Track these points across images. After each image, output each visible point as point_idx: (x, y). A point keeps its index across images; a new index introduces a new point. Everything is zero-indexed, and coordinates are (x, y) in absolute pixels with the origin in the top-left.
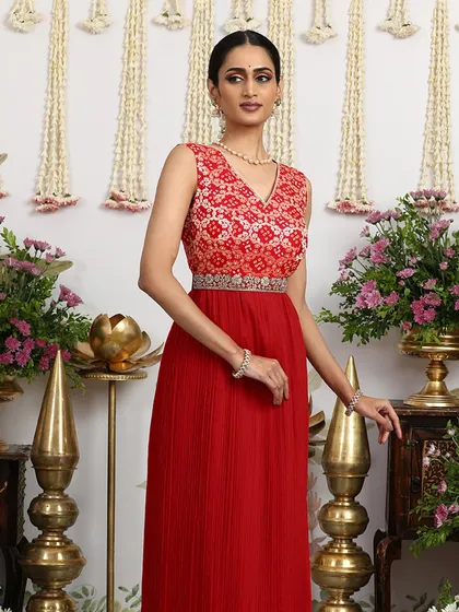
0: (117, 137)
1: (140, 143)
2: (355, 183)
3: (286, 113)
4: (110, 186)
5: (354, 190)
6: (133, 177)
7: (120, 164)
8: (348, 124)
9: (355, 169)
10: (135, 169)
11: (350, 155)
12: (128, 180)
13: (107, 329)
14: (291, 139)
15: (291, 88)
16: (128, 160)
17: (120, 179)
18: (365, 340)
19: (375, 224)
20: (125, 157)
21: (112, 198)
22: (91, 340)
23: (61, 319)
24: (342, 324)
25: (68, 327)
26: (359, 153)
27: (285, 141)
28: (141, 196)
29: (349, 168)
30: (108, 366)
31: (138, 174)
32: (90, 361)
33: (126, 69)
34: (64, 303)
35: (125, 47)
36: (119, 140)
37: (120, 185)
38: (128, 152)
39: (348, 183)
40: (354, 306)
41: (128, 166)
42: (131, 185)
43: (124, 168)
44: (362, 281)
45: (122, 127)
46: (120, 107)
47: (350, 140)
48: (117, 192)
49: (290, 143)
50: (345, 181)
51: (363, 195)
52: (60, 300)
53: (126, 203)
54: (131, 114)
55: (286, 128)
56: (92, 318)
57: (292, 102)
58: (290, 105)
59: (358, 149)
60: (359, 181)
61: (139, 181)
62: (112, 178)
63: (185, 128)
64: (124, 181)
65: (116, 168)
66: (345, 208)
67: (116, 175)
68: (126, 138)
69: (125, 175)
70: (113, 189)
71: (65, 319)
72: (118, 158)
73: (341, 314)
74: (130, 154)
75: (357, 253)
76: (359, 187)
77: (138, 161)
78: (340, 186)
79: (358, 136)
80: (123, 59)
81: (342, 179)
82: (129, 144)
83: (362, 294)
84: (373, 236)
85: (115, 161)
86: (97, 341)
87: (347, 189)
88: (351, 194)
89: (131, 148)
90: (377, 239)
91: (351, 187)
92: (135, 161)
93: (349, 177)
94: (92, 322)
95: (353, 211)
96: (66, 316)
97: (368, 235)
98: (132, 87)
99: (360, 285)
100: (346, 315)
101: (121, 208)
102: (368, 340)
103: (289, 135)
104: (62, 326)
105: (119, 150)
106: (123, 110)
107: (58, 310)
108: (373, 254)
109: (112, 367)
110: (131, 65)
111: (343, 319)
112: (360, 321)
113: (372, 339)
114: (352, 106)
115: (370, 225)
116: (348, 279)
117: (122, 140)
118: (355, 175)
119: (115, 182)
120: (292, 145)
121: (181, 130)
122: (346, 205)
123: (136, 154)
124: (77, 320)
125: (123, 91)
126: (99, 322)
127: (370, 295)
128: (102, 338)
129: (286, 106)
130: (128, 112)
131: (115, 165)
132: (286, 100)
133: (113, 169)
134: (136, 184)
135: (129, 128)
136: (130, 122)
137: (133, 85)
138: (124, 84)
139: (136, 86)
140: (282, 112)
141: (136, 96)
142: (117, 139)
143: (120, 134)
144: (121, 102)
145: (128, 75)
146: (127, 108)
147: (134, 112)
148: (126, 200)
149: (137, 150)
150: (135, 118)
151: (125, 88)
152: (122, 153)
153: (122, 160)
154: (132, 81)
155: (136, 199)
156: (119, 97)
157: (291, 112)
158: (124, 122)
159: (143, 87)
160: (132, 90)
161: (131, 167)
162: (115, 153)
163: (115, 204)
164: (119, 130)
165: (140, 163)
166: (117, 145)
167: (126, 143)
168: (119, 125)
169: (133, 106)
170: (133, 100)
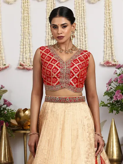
0: (21, 42)
1: (30, 45)
2: (110, 54)
3: (83, 30)
4: (19, 61)
5: (110, 57)
6: (28, 57)
7: (23, 53)
8: (106, 32)
9: (110, 49)
10: (29, 54)
11: (108, 44)
12: (26, 59)
13: (22, 114)
14: (86, 39)
16: (26, 51)
17: (23, 58)
18: (118, 112)
19: (119, 69)
21: (21, 65)
22: (16, 119)
23: (4, 111)
24: (109, 107)
25: (7, 114)
26: (111, 43)
27: (84, 41)
29: (108, 49)
30: (23, 128)
31: (30, 56)
32: (16, 126)
33: (23, 16)
34: (5, 106)
35: (22, 8)
36: (22, 43)
37: (23, 61)
38: (26, 48)
39: (108, 55)
40: (113, 100)
41: (26, 53)
42: (27, 60)
43: (24, 54)
44: (115, 90)
45: (23, 39)
46: (21, 30)
47: (108, 38)
48: (22, 63)
49: (85, 41)
50: (106, 54)
51: (114, 59)
52: (4, 104)
53: (26, 67)
55: (84, 35)
56: (16, 110)
57: (85, 25)
58: (85, 27)
59: (111, 41)
60: (112, 53)
62: (20, 58)
63: (46, 37)
64: (25, 59)
65: (21, 54)
66: (107, 64)
67: (21, 57)
68: (25, 42)
69: (25, 56)
70: (20, 61)
71: (6, 111)
72: (22, 50)
73: (108, 103)
74: (27, 49)
75: (113, 80)
76: (112, 56)
77: (30, 51)
78: (105, 56)
79: (111, 36)
80: (21, 12)
81: (105, 53)
83: (116, 95)
84: (118, 74)
85: (21, 51)
86: (18, 119)
87: (107, 57)
88: (109, 59)
89: (27, 46)
90: (120, 74)
91: (109, 56)
92: (29, 51)
93: (108, 52)
94: (16, 112)
95: (110, 65)
96: (6, 110)
97: (117, 74)
99: (115, 92)
100: (110, 103)
101: (24, 69)
102: (119, 112)
103: (85, 38)
104: (5, 114)
105: (22, 47)
107: (3, 108)
108: (119, 80)
109: (25, 128)
110: (25, 15)
111: (109, 105)
112: (115, 105)
113: (120, 112)
114: (108, 25)
115: (117, 70)
116: (110, 90)
118: (110, 51)
119: (21, 59)
121: (45, 38)
122: (108, 63)
123: (29, 48)
124: (10, 111)
125: (22, 25)
126: (19, 111)
127: (118, 95)
128: (20, 117)
129: (83, 27)
130: (25, 33)
131: (21, 53)
132: (83, 25)
133: (20, 55)
134: (29, 60)
135: (26, 39)
136: (26, 37)
137: (26, 22)
138: (22, 22)
139: (27, 23)
140: (82, 29)
141: (27, 26)
142: (21, 43)
143: (22, 41)
144: (22, 29)
145: (24, 18)
146: (24, 31)
147: (27, 33)
148: (26, 65)
149: (29, 47)
150: (28, 35)
151: (23, 23)
152: (23, 48)
153: (23, 51)
154: (26, 21)
155: (29, 65)
156: (21, 27)
157: (85, 29)
158: (24, 36)
159: (30, 23)
160: (26, 25)
161: (27, 54)
162: (21, 48)
163: (22, 67)
164: (22, 40)
165: (30, 52)
166: (21, 45)
167: (25, 44)
168: (22, 38)
169: (27, 31)
170: (27, 28)
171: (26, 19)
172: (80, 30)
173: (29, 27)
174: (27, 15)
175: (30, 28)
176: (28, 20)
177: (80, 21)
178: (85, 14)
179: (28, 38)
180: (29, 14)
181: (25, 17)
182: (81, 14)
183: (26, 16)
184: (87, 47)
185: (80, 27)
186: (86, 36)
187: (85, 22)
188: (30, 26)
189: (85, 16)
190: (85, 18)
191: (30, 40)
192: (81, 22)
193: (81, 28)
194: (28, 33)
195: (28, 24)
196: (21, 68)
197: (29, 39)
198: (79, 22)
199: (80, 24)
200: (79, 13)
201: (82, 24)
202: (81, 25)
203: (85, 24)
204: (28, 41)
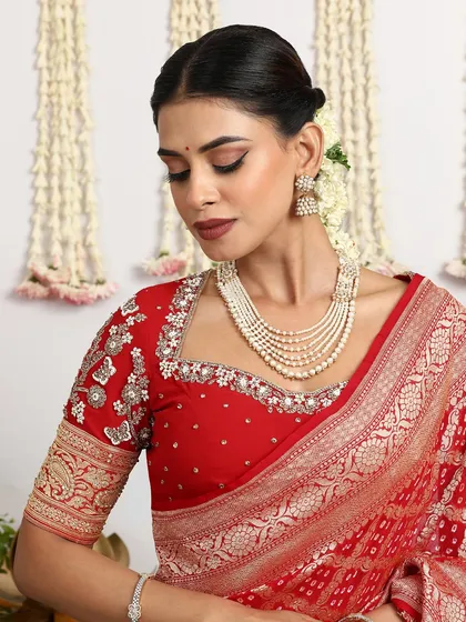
0: (36, 156)
1: (82, 171)
3: (360, 94)
4: (28, 255)
6: (75, 237)
7: (46, 212)
10: (79, 222)
12: (64, 244)
14: (373, 147)
15: (368, 47)
16: (63, 204)
17: (47, 242)
20: (56, 198)
21: (35, 279)
27: (362, 152)
28: (94, 273)
31: (85, 231)
33: (46, 18)
36: (42, 163)
37: (47, 254)
38: (61, 188)
41: (62, 217)
42: (71, 255)
43: (55, 221)
45: (45, 138)
46: (39, 94)
48: (42, 271)
49: (370, 155)
53: (64, 290)
54: (64, 113)
55: (362, 122)
57: (371, 71)
58: (368, 80)
61: (87, 246)
62: (31, 240)
64: (56, 249)
65: (39, 219)
67: (38, 234)
68: (56, 160)
69: (57, 236)
72: (41, 197)
74: (68, 194)
82: (62, 173)
89: (68, 181)
92: (77, 207)
98: (61, 58)
101: (53, 296)
103: (369, 138)
105: (42, 182)
106: (45, 99)
110: (59, 13)
117: (48, 160)
119: (37, 249)
120: (375, 157)
125: (42, 62)
129: (361, 80)
130: (56, 109)
131: (35, 211)
132: (358, 66)
133: (32, 222)
134: (82, 252)
135: (61, 141)
136: (64, 130)
137: (65, 51)
138: (43, 46)
139: (71, 55)
140: (353, 93)
141: (70, 74)
142: (36, 160)
143: (43, 150)
144: (40, 83)
145: (52, 31)
146: (55, 99)
147: (69, 109)
148: (62, 283)
149: (80, 183)
150: (74, 121)
151: (48, 58)
152: (49, 189)
153: (49, 201)
154: (62, 45)
155: (82, 281)
156: (36, 73)
157: (371, 92)
158: (49, 126)
159: (83, 57)
160: (62, 66)
161: (68, 219)
162: (36, 189)
163: (40, 290)
164: (39, 143)
165: (88, 210)
166: (36, 174)
167: (55, 169)
168: (39, 132)
169: (67, 97)
170: (67, 83)
171: (65, 39)
172: (343, 93)
173: (77, 78)
174: (68, 14)
175: (83, 84)
176: (75, 40)
177: (341, 46)
178: (368, 14)
179: (73, 138)
180: (80, 10)
181: (60, 23)
182: (346, 15)
183: (64, 21)
184: (378, 185)
185: (343, 79)
186: (375, 130)
187: (370, 57)
188: (83, 71)
189: (366, 25)
190: (368, 35)
191: (88, 150)
192: (348, 54)
193: (348, 84)
194: (74, 108)
195: (76, 63)
196: (38, 294)
197: (77, 141)
198: (338, 55)
199: (341, 64)
200: (340, 10)
201: (351, 61)
202: (346, 70)
203: (367, 66)
204: (76, 152)
